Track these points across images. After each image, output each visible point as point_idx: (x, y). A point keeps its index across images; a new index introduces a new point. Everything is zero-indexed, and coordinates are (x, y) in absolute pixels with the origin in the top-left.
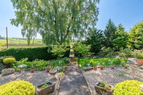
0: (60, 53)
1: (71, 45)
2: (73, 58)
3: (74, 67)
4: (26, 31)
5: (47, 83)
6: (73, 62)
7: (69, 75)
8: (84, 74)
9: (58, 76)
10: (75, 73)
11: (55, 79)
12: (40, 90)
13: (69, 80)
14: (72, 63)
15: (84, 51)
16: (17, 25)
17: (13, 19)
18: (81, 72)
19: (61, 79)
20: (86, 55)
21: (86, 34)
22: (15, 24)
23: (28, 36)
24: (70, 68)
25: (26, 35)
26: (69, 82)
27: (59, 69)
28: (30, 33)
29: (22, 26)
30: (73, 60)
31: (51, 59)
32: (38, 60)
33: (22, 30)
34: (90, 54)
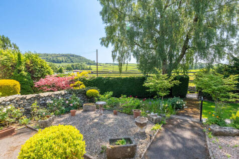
0: (160, 89)
1: (192, 74)
2: (196, 100)
3: (188, 119)
4: (118, 52)
5: (125, 139)
6: (192, 109)
7: (173, 134)
8: (208, 142)
9: (150, 130)
10: (187, 134)
11: (143, 135)
12: (110, 148)
13: (169, 144)
14: (190, 110)
15: (216, 88)
16: (107, 46)
17: (103, 38)
18: (202, 135)
19: (153, 138)
20: (223, 100)
21: (231, 49)
22: (105, 44)
23: (119, 60)
24: (178, 121)
25: (117, 58)
26: (167, 148)
27: (155, 118)
28: (122, 56)
29: (113, 46)
30: (194, 104)
31: (147, 98)
32: (125, 96)
33: (113, 52)
34: (233, 97)
